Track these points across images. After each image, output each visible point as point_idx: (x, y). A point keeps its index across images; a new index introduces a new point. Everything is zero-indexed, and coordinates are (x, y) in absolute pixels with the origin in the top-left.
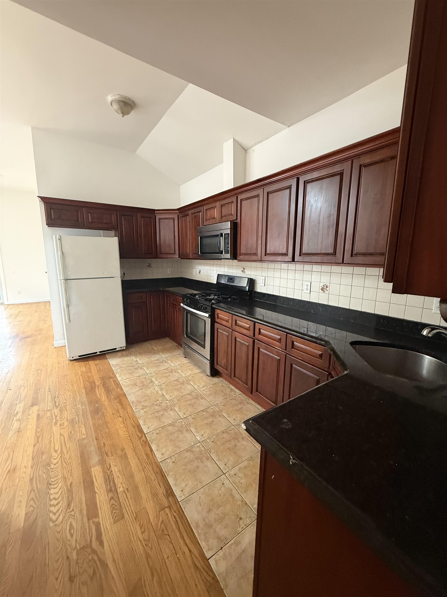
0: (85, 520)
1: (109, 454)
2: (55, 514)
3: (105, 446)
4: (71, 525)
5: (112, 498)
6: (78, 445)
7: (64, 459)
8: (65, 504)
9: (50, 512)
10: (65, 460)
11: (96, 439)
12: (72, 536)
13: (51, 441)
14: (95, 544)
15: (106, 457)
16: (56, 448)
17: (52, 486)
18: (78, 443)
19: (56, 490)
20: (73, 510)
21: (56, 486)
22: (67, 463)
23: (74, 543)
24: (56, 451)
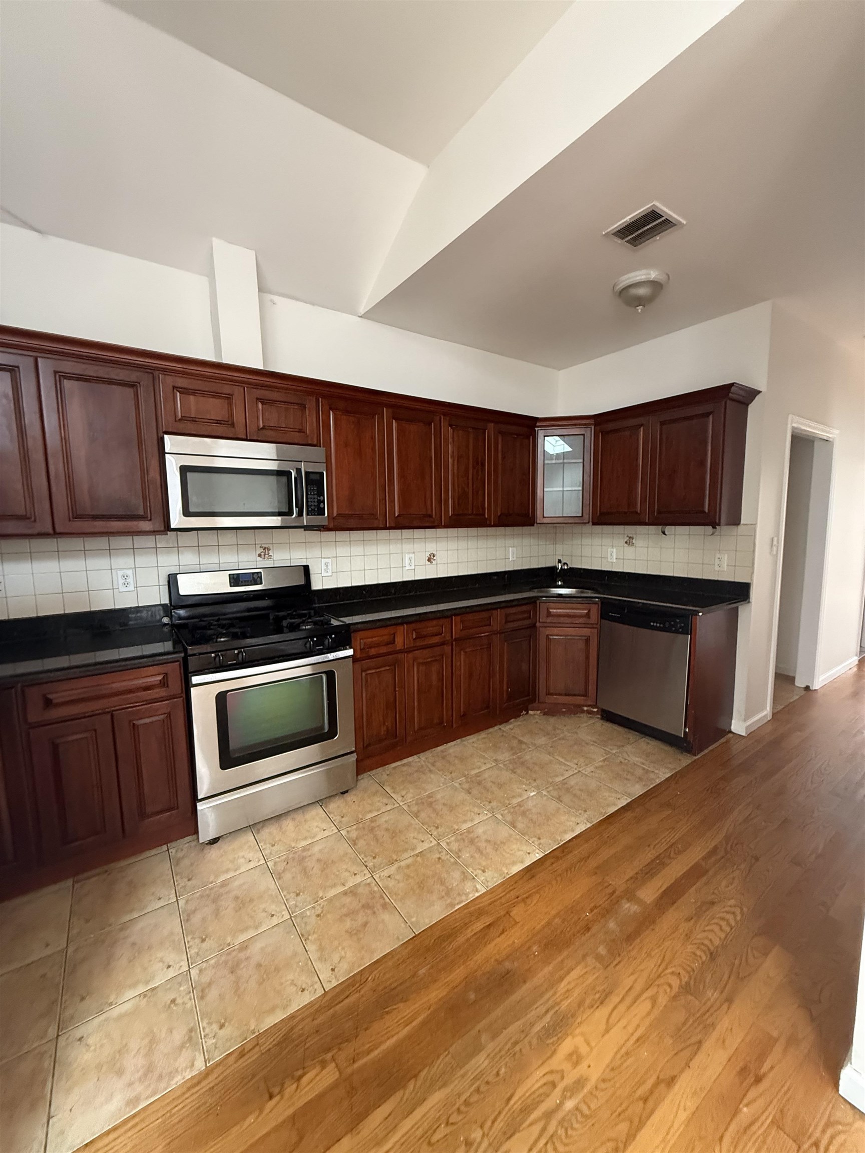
0: (711, 873)
1: (609, 890)
2: (734, 913)
3: (598, 905)
4: (727, 886)
5: (669, 857)
6: (618, 959)
7: (659, 966)
8: (716, 908)
9: (737, 922)
10: (659, 962)
11: (588, 929)
12: (733, 879)
13: (638, 1040)
14: (721, 853)
15: (617, 893)
16: (647, 1005)
17: (712, 948)
18: (612, 962)
19: (711, 936)
20: (713, 893)
21: (707, 942)
22: (663, 953)
23: (737, 872)
24: (654, 1000)
